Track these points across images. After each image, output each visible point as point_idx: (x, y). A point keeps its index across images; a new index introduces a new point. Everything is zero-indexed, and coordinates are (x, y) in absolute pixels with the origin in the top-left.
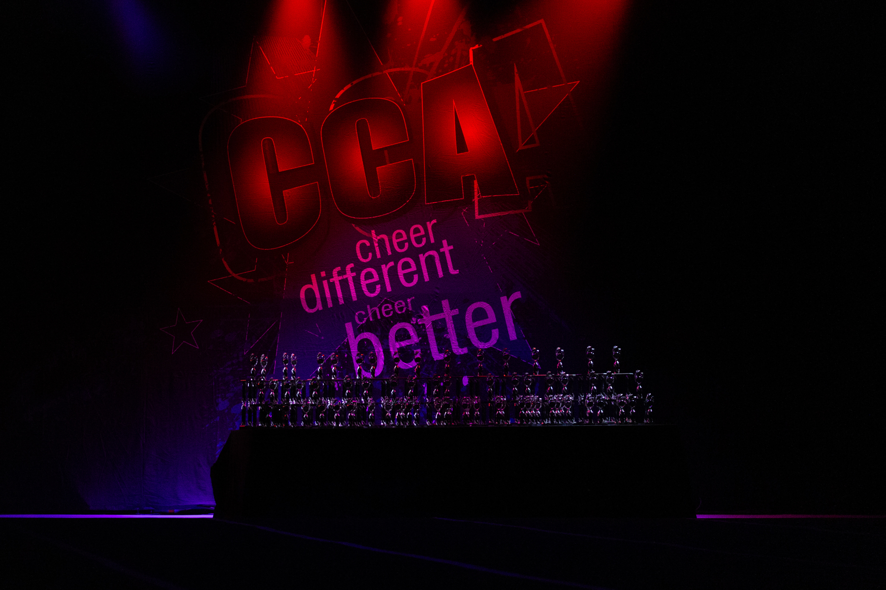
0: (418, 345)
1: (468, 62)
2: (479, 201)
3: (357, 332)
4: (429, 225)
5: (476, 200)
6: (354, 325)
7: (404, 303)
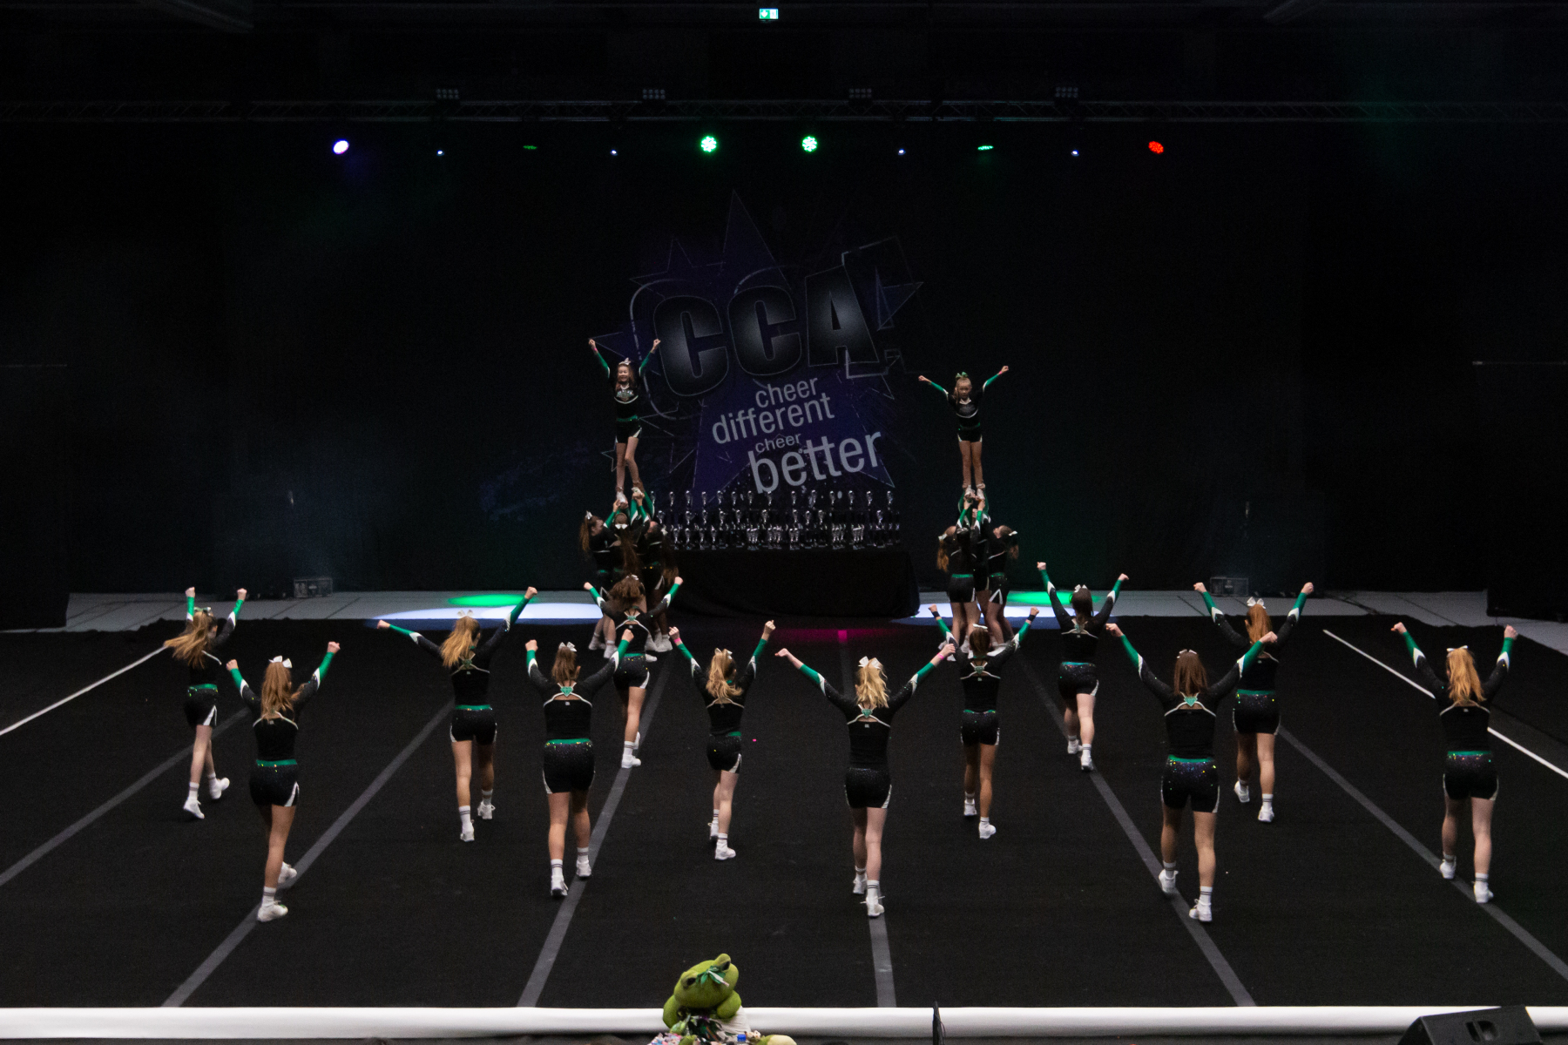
0: (804, 469)
1: (841, 263)
2: (850, 366)
3: (758, 458)
4: (812, 382)
5: (847, 365)
6: (755, 453)
7: (793, 439)
